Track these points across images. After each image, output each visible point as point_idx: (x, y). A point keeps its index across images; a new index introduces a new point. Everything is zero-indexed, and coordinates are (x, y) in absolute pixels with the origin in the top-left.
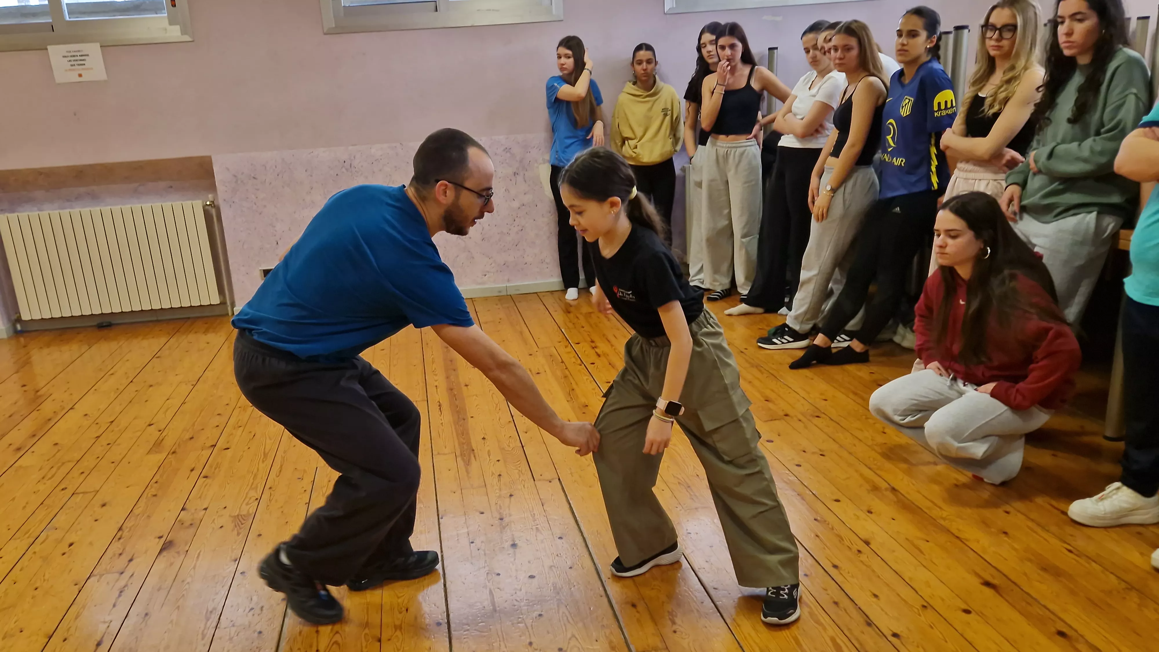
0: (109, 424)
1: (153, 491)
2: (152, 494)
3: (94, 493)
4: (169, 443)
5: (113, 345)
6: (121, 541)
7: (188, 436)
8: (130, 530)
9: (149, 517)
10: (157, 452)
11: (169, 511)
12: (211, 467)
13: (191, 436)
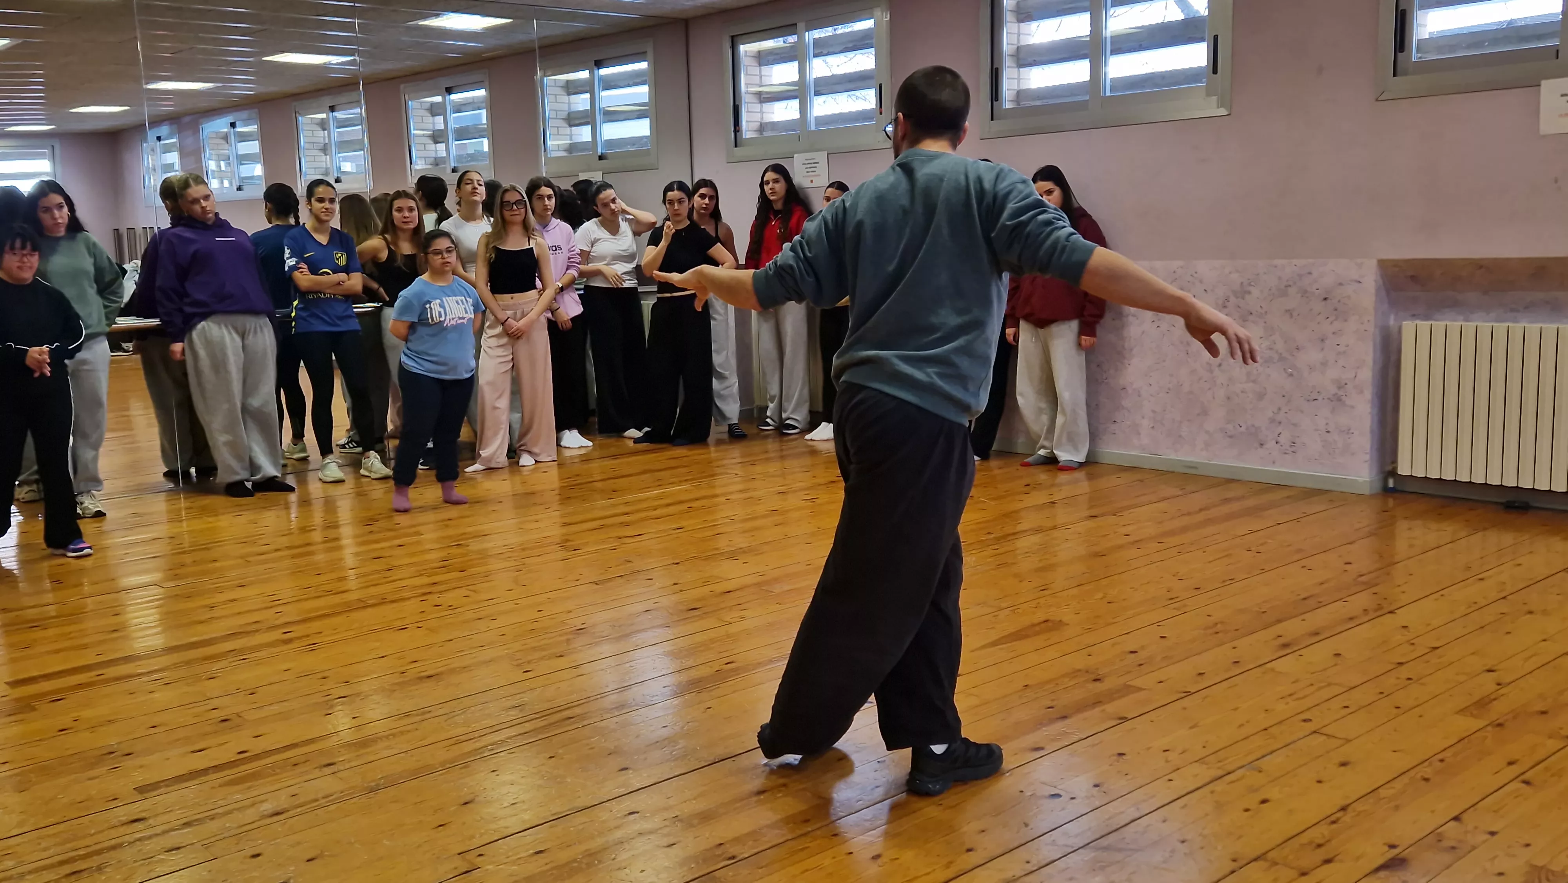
0: (1428, 650)
1: (1427, 771)
2: (1422, 776)
3: (1340, 742)
4: (1498, 709)
5: (1507, 538)
6: (1334, 826)
7: (1539, 707)
8: (1358, 815)
9: (1397, 808)
10: (1472, 715)
11: (1433, 812)
12: (1547, 769)
13: (1544, 709)
